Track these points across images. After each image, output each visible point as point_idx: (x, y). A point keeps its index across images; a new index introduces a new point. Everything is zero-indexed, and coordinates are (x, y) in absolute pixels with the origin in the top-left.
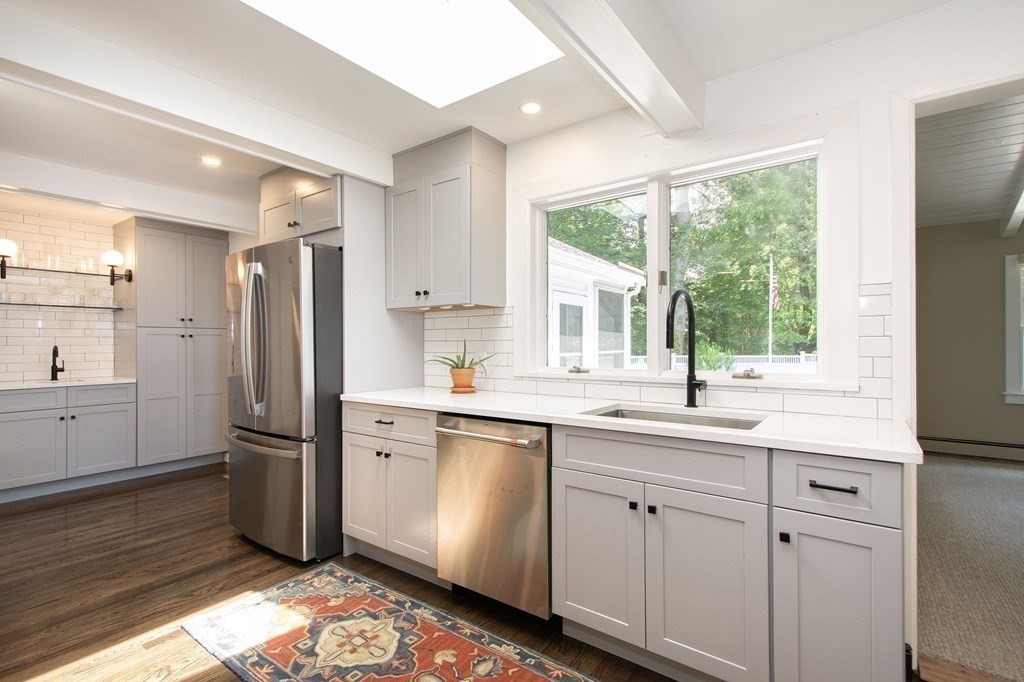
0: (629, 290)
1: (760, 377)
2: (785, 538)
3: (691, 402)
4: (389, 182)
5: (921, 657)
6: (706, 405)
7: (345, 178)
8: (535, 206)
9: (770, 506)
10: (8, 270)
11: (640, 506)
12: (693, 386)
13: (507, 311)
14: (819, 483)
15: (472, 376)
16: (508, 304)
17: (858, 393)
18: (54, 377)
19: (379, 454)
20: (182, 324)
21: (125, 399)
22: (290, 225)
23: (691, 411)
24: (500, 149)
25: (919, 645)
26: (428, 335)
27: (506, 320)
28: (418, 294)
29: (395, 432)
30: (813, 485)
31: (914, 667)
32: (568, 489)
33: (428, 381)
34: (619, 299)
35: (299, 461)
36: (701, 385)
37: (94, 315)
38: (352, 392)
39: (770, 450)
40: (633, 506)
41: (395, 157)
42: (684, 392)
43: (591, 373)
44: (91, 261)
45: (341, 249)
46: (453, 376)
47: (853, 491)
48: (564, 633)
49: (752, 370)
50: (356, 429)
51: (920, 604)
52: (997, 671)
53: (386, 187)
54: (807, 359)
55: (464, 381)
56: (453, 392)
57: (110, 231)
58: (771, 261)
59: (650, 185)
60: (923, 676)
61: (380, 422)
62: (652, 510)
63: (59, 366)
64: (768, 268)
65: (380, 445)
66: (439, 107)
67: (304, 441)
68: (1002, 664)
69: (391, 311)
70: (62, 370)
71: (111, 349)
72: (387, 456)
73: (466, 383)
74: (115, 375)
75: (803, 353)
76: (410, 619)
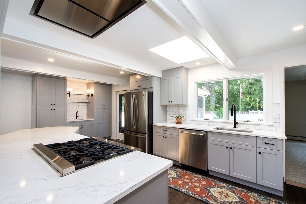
0: (205, 95)
1: (250, 122)
2: (260, 153)
3: (235, 127)
4: (161, 77)
5: (286, 180)
6: (238, 127)
7: (154, 77)
8: (195, 83)
9: (257, 147)
10: (70, 95)
11: (228, 148)
12: (235, 123)
13: (188, 106)
14: (266, 143)
15: (181, 120)
16: (189, 104)
17: (272, 126)
18: (77, 119)
19: (164, 137)
20: (102, 106)
21: (92, 124)
22: (139, 86)
23: (235, 129)
24: (187, 70)
25: (286, 178)
26: (167, 110)
27: (188, 108)
28: (169, 102)
29: (167, 132)
30: (265, 143)
31: (285, 181)
32: (212, 144)
33: (167, 121)
34: (202, 98)
35: (145, 138)
36: (237, 123)
37: (83, 104)
38: (155, 124)
39: (257, 137)
40: (227, 147)
41: (162, 71)
42: (233, 125)
43: (209, 120)
44: (84, 92)
45: (153, 92)
46: (177, 120)
47: (273, 144)
48: (209, 174)
49: (249, 120)
50: (157, 131)
51: (286, 171)
52: (302, 182)
53: (160, 78)
54: (251, 113)
55: (179, 121)
56: (177, 124)
57: (86, 84)
58: (240, 85)
59: (224, 80)
60: (287, 183)
61: (163, 130)
62: (231, 148)
63: (77, 116)
64: (239, 87)
65: (163, 135)
66: (178, 63)
67: (146, 134)
68: (303, 181)
69: (161, 105)
70: (78, 117)
71: (86, 112)
72: (166, 137)
73: (180, 122)
74: (87, 118)
75: (249, 111)
76: (176, 170)
